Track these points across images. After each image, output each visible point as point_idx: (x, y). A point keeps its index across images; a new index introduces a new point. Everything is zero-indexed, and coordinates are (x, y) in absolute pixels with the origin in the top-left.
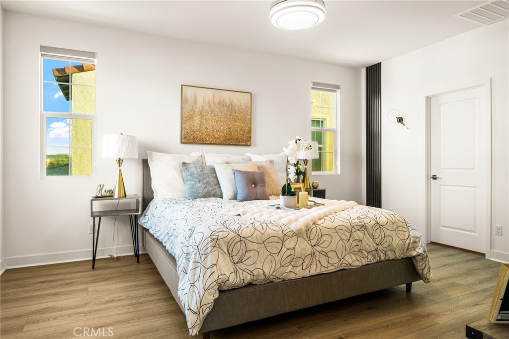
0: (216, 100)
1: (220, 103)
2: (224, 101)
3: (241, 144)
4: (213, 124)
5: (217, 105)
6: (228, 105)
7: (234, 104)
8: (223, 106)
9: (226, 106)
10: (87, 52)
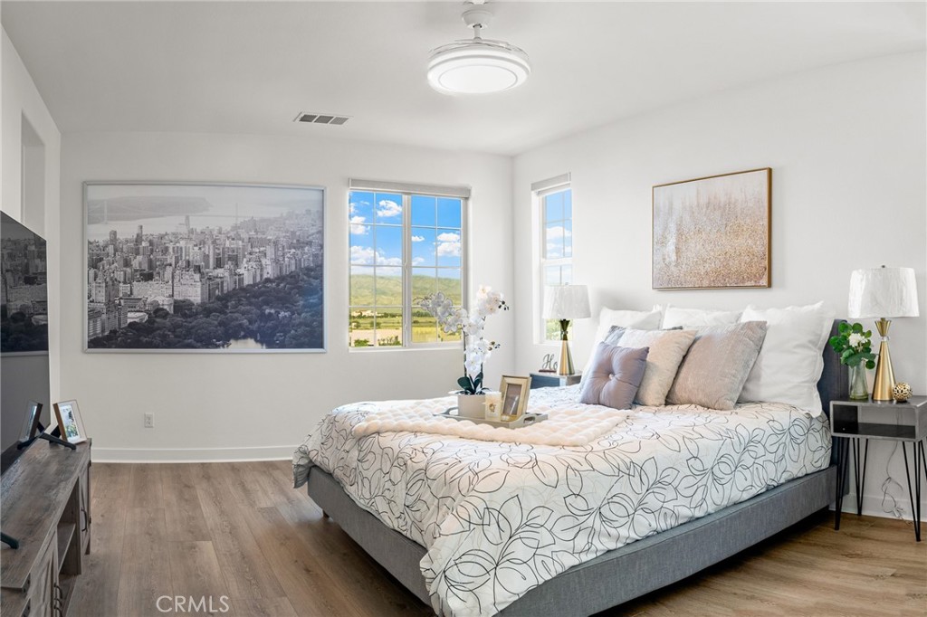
0: (703, 200)
1: (708, 204)
2: (715, 198)
3: (746, 284)
4: (698, 247)
5: (704, 210)
6: (722, 205)
7: (733, 200)
8: (715, 210)
9: (720, 207)
10: (561, 176)
